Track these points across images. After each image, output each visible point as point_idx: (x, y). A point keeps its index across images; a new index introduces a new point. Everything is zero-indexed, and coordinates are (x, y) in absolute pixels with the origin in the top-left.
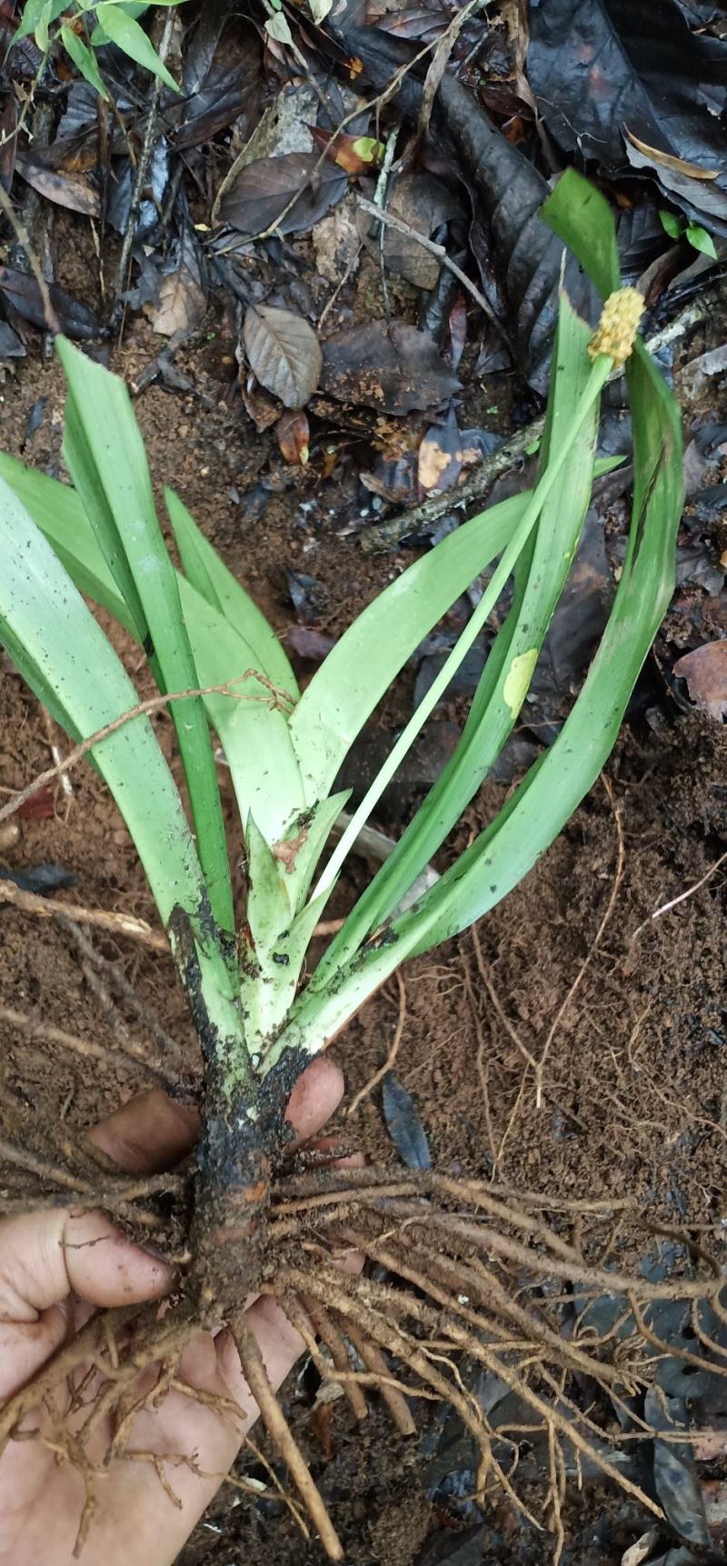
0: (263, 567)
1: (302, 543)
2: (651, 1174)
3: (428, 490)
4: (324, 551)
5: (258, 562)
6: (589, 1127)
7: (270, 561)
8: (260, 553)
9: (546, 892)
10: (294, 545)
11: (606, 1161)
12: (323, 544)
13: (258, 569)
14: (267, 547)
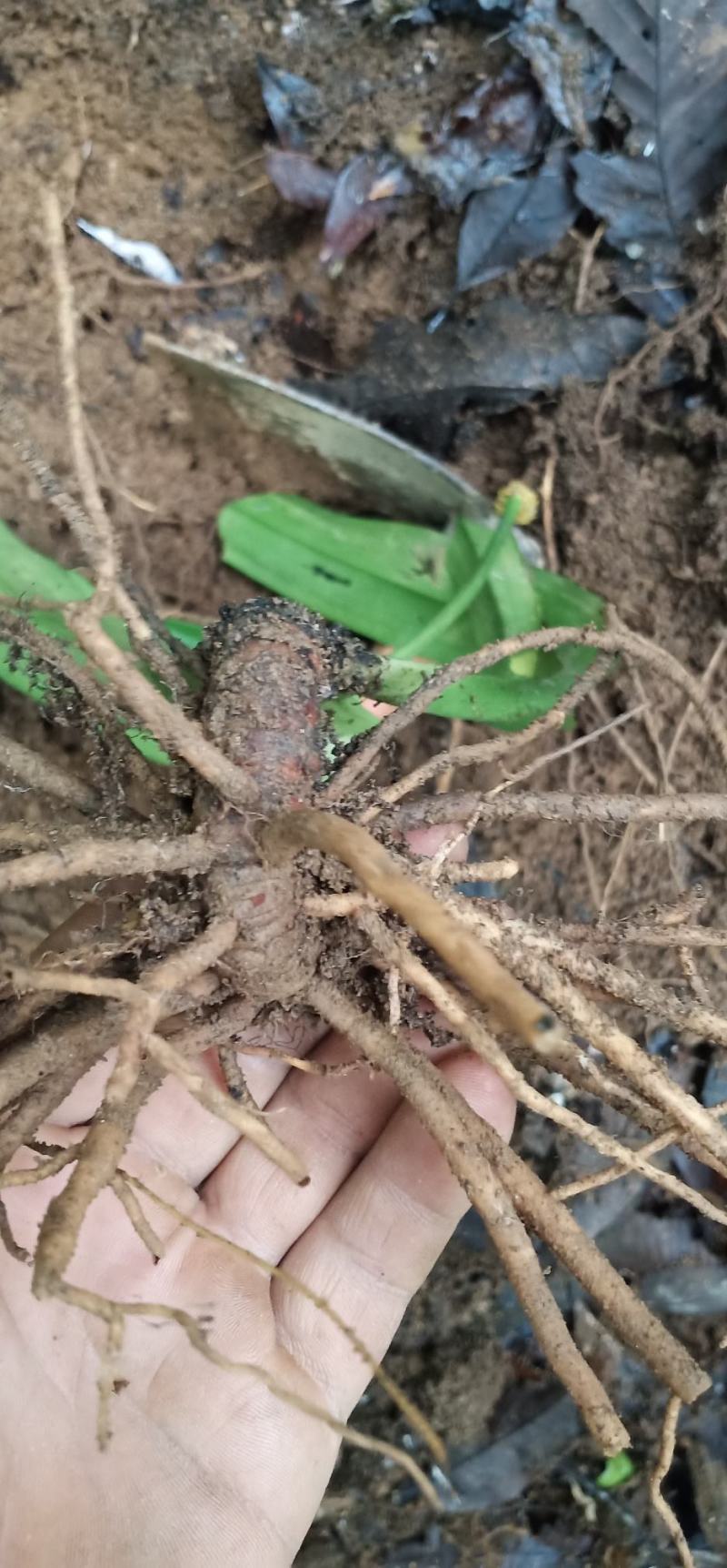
0: (223, 68)
1: (279, 21)
4: (314, 31)
5: (215, 58)
7: (234, 56)
8: (218, 42)
9: (663, 537)
10: (269, 26)
12: (314, 21)
13: (216, 71)
14: (226, 32)
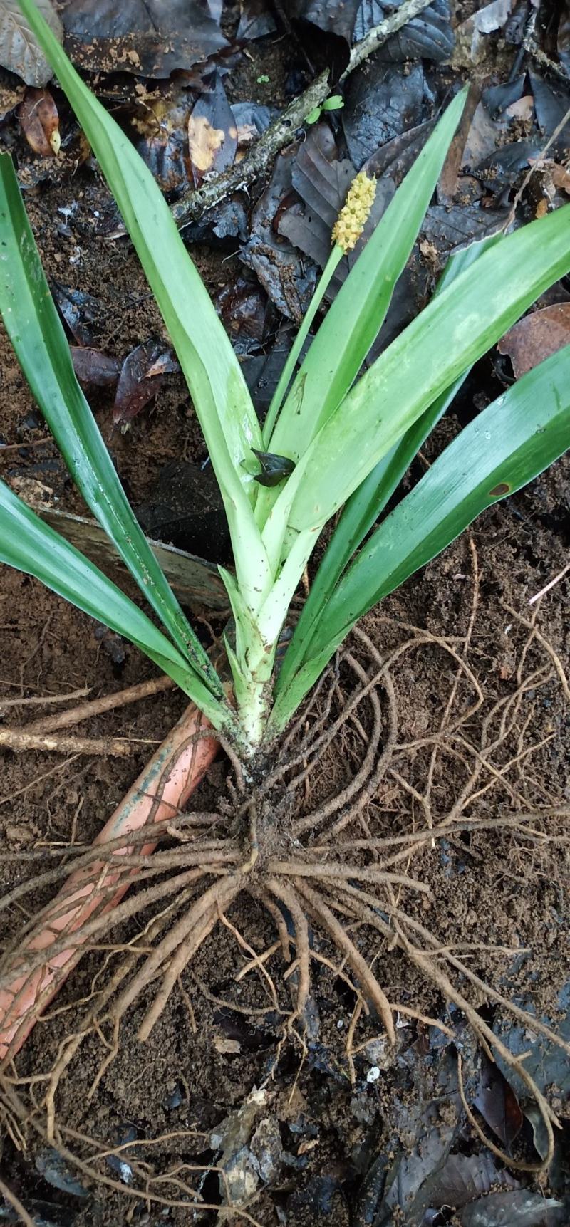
1: (67, 254)
2: (557, 896)
3: (203, 173)
6: (484, 857)
11: (506, 892)
12: (92, 252)
